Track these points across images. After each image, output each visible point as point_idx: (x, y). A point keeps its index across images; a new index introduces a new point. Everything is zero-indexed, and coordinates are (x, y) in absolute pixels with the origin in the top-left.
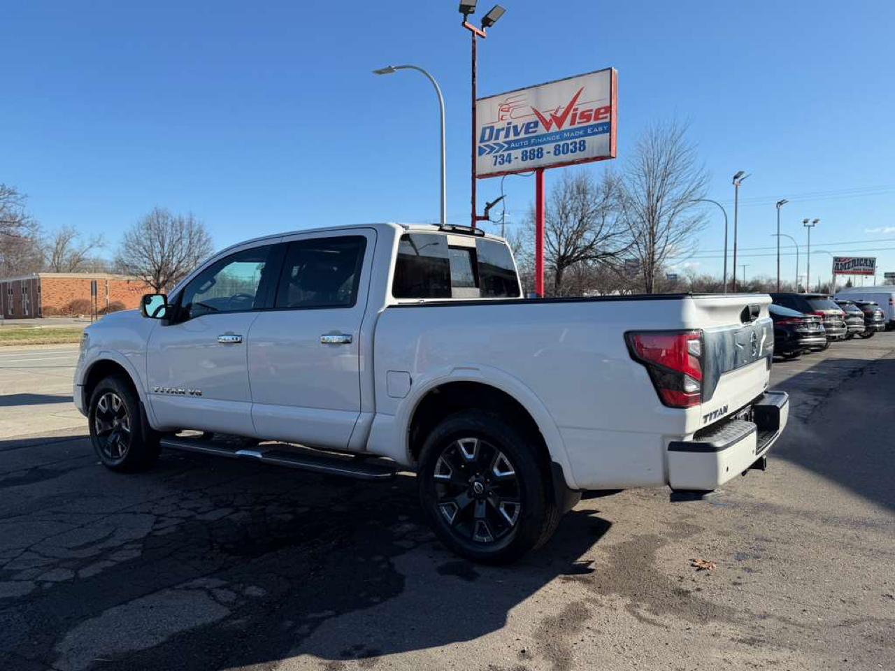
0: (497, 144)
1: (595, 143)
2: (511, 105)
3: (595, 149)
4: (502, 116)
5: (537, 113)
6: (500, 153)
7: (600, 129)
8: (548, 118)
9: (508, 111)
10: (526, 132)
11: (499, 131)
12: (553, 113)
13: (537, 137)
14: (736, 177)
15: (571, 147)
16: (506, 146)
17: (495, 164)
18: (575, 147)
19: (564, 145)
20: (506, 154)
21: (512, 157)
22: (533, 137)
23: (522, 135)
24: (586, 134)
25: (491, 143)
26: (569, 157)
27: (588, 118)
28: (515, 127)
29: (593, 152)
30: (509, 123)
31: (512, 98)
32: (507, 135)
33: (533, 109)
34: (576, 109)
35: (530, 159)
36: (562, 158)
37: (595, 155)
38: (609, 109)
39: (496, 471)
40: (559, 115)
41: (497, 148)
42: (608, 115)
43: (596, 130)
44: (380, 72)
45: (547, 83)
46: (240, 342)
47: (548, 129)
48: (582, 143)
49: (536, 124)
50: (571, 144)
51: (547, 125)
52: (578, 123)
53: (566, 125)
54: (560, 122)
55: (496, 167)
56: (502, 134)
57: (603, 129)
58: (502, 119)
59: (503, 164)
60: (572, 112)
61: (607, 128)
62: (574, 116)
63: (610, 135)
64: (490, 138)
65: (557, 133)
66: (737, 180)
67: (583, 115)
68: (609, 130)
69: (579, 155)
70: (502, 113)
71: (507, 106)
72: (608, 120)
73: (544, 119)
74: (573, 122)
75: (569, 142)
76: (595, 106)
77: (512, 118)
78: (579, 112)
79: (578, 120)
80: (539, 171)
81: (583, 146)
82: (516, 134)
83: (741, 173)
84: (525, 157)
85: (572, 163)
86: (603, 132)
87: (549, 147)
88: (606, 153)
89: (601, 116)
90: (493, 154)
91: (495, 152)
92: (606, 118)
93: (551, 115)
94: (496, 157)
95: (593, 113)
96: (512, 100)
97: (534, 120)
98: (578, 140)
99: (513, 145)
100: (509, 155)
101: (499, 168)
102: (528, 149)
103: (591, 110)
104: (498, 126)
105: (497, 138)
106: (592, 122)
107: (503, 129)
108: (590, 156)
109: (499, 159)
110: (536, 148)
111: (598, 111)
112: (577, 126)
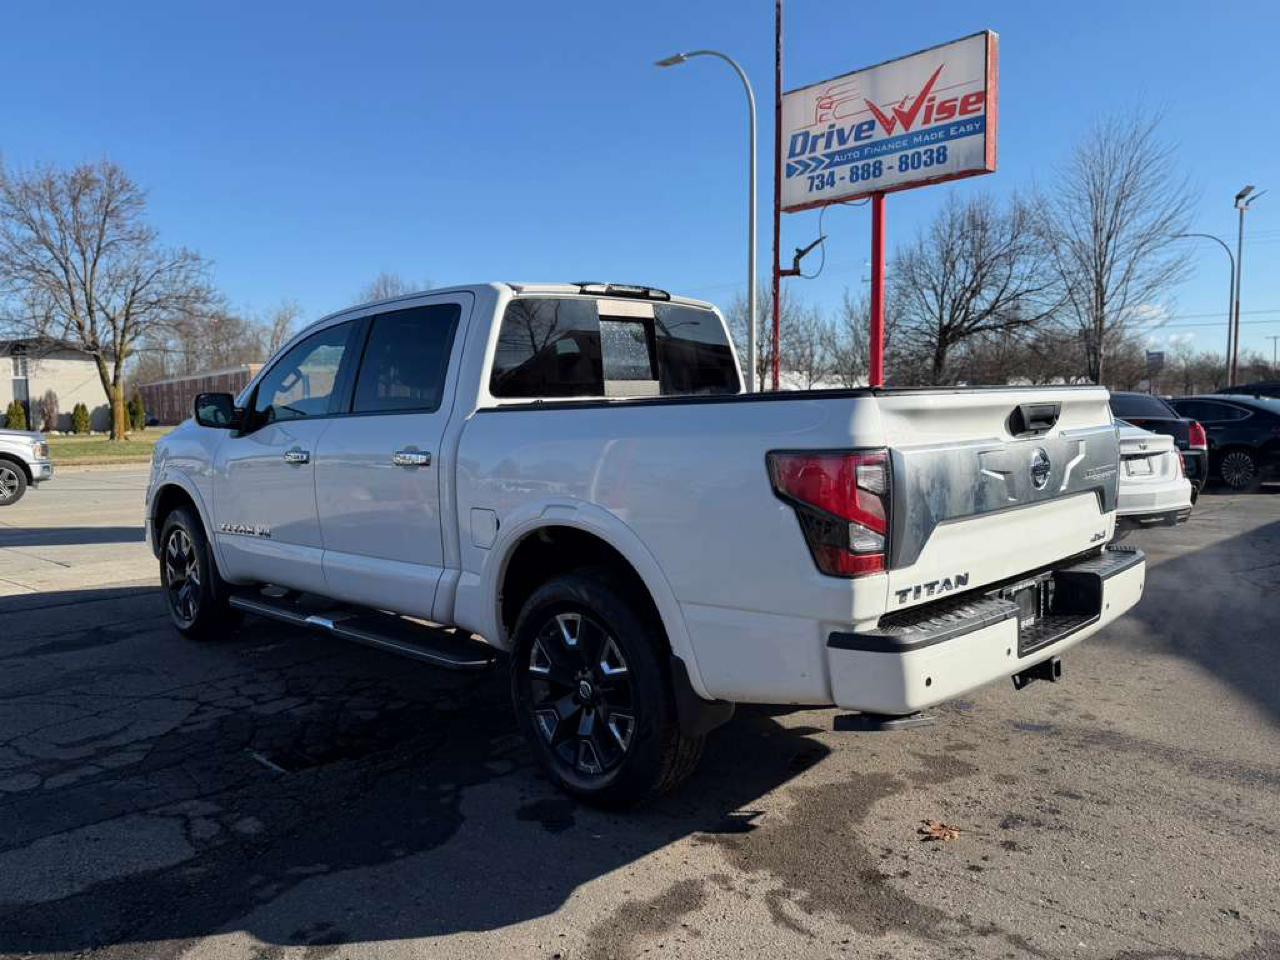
0: (812, 159)
1: (960, 149)
2: (835, 98)
3: (962, 160)
4: (821, 116)
5: (873, 109)
6: (818, 172)
7: (970, 128)
8: (889, 114)
9: (830, 108)
10: (857, 138)
11: (816, 138)
12: (896, 106)
13: (874, 145)
15: (924, 158)
16: (827, 161)
17: (811, 189)
18: (931, 157)
19: (913, 156)
20: (826, 173)
21: (837, 178)
22: (866, 146)
23: (851, 143)
24: (948, 137)
25: (803, 158)
26: (922, 173)
27: (951, 111)
28: (841, 132)
29: (958, 164)
30: (832, 126)
31: (837, 89)
32: (828, 145)
33: (868, 102)
34: (933, 99)
35: (863, 178)
36: (912, 175)
37: (963, 168)
38: (982, 96)
39: (604, 666)
40: (906, 109)
41: (814, 164)
42: (982, 105)
43: (962, 129)
44: (664, 64)
45: (888, 62)
46: (306, 462)
47: (889, 131)
48: (942, 151)
49: (871, 125)
50: (926, 152)
51: (888, 125)
52: (936, 120)
53: (917, 125)
54: (907, 119)
55: (810, 194)
56: (822, 142)
57: (974, 127)
58: (820, 121)
59: (823, 187)
60: (925, 104)
61: (980, 125)
62: (929, 109)
63: (985, 137)
64: (803, 151)
65: (901, 138)
67: (942, 108)
68: (983, 129)
69: (936, 170)
70: (821, 112)
71: (829, 100)
72: (982, 113)
73: (883, 116)
74: (927, 120)
75: (922, 150)
76: (960, 93)
77: (836, 118)
78: (936, 103)
79: (934, 116)
80: (878, 196)
81: (942, 156)
82: (842, 140)
84: (854, 176)
85: (928, 182)
86: (974, 132)
87: (891, 160)
88: (977, 165)
89: (970, 108)
90: (807, 175)
91: (811, 172)
92: (979, 110)
93: (894, 109)
94: (812, 178)
95: (958, 103)
96: (836, 91)
97: (869, 119)
98: (935, 147)
99: (837, 159)
100: (832, 174)
101: (816, 195)
102: (860, 164)
103: (956, 100)
104: (814, 131)
105: (813, 149)
106: (957, 118)
107: (823, 135)
108: (954, 171)
109: (817, 182)
110: (871, 161)
111: (966, 101)
112: (933, 124)
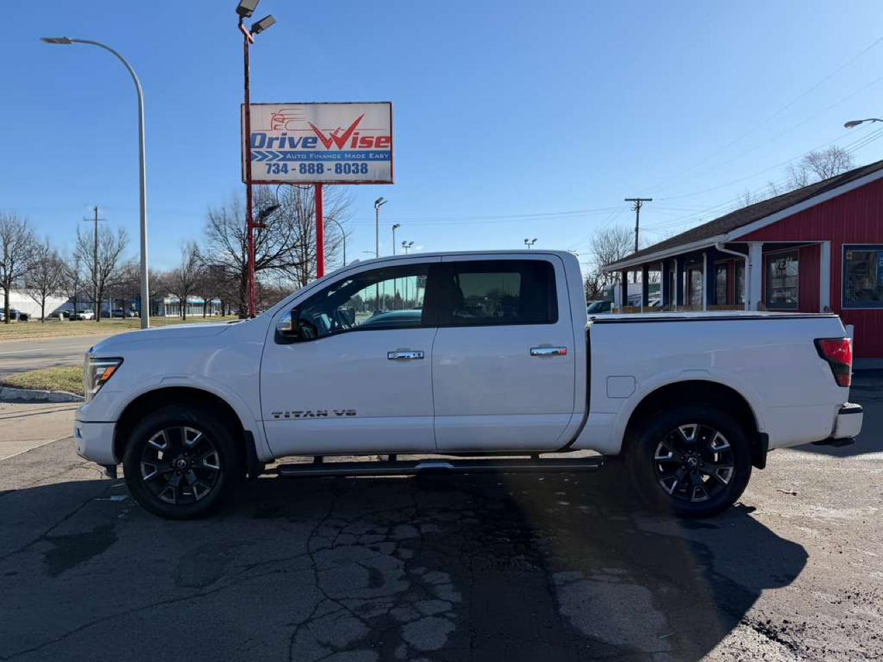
0: (270, 153)
1: (376, 168)
2: (286, 117)
3: (377, 175)
4: (276, 126)
5: (315, 129)
6: (274, 162)
7: (382, 156)
8: (328, 137)
9: (282, 122)
10: (304, 146)
11: (271, 140)
12: (333, 132)
13: (316, 153)
14: (377, 202)
15: (352, 168)
16: (281, 156)
17: (269, 172)
18: (357, 168)
19: (345, 165)
20: (281, 163)
21: (289, 169)
22: (312, 152)
23: (299, 148)
24: (368, 159)
25: (263, 150)
26: (351, 177)
27: (370, 144)
28: (291, 140)
29: (375, 176)
30: (283, 134)
31: (288, 111)
32: (282, 145)
33: (311, 125)
34: (357, 134)
35: (310, 172)
36: (343, 176)
37: (377, 179)
38: (389, 139)
40: (340, 135)
41: (271, 156)
42: (389, 145)
43: (377, 156)
44: (50, 41)
45: (326, 103)
46: (422, 358)
47: (328, 147)
48: (364, 166)
49: (315, 140)
50: (353, 165)
51: (327, 143)
52: (360, 147)
53: (347, 146)
54: (341, 142)
55: (269, 175)
56: (276, 144)
57: (385, 156)
58: (275, 129)
59: (278, 172)
60: (352, 136)
61: (389, 156)
62: (355, 140)
63: (392, 163)
64: (261, 146)
65: (336, 153)
66: (377, 205)
67: (363, 140)
68: (390, 158)
69: (360, 177)
70: (275, 123)
71: (281, 117)
72: (389, 149)
73: (323, 136)
74: (354, 145)
75: (351, 163)
76: (376, 134)
77: (287, 130)
78: (360, 137)
79: (358, 144)
80: (319, 185)
81: (365, 169)
82: (293, 145)
83: (381, 199)
84: (303, 169)
85: (355, 183)
86: (384, 159)
87: (330, 165)
88: (388, 179)
89: (381, 144)
90: (264, 162)
91: (269, 160)
92: (387, 147)
93: (331, 134)
94: (270, 165)
95: (374, 140)
96: (287, 112)
97: (313, 136)
98: (360, 163)
99: (289, 156)
100: (285, 165)
101: (272, 176)
102: (307, 163)
103: (373, 137)
104: (269, 135)
105: (270, 146)
106: (373, 148)
107: (277, 139)
108: (373, 179)
109: (273, 168)
110: (315, 163)
111: (379, 139)
112: (357, 149)
